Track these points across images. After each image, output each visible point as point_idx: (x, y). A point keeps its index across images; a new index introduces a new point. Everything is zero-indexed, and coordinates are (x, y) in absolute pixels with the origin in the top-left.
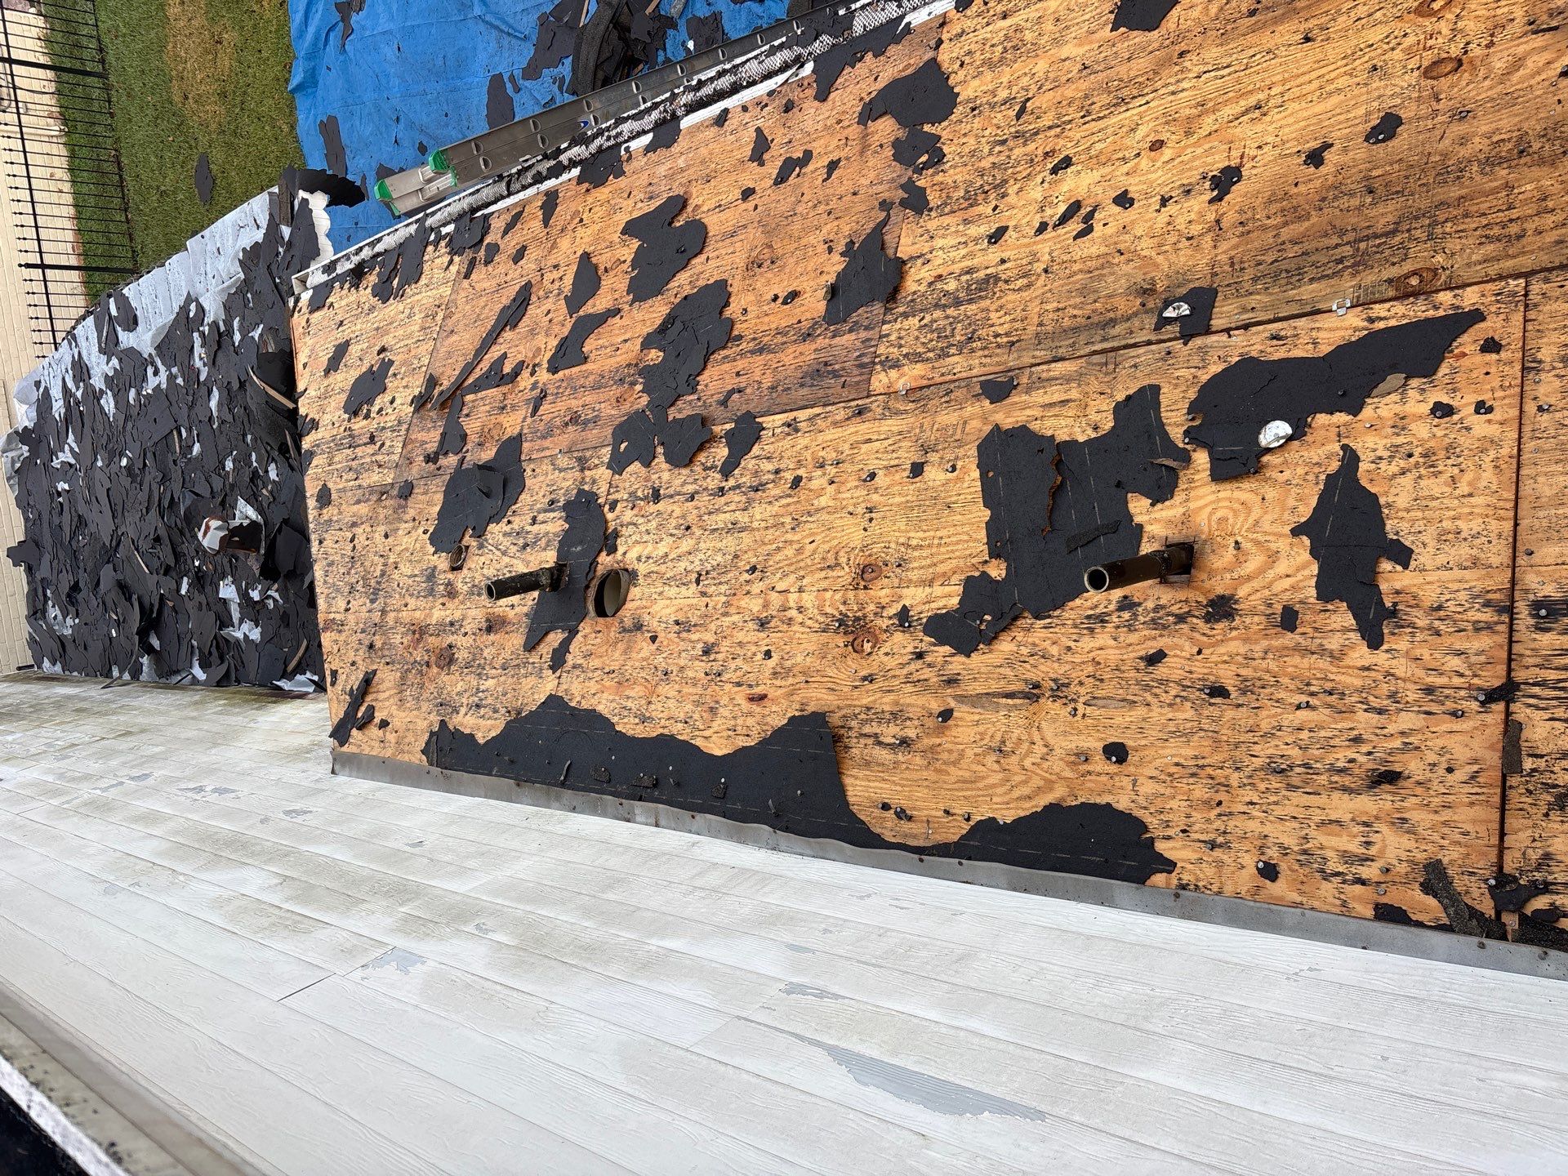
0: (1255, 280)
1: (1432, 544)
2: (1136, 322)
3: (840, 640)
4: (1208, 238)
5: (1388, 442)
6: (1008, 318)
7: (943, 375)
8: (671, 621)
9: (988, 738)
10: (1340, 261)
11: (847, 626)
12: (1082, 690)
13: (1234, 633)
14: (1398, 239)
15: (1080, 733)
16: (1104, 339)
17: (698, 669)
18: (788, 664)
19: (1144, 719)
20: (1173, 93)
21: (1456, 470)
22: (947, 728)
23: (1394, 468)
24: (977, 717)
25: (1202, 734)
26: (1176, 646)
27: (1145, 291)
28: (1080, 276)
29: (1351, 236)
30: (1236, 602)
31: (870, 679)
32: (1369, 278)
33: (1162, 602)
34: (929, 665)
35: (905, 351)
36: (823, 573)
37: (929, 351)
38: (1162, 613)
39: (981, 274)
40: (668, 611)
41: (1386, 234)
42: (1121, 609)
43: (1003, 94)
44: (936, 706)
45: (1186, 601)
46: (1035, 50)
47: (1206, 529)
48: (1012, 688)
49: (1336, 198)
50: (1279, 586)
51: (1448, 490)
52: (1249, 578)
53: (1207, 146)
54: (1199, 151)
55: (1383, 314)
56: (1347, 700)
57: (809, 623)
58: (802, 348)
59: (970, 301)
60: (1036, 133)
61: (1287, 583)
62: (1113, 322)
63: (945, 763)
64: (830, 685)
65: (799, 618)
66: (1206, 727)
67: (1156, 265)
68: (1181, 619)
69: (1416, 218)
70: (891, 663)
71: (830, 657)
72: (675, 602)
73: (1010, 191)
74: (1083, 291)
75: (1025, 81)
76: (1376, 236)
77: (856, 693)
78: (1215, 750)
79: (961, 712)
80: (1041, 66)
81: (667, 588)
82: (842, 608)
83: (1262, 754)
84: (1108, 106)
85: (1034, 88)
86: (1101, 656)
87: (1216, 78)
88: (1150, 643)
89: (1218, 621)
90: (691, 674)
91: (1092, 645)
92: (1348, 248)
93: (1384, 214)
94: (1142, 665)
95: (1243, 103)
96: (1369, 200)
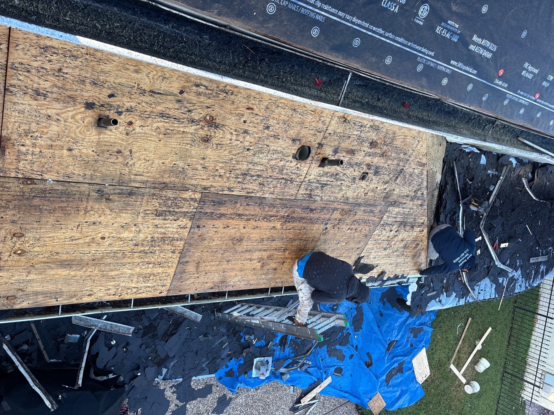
0: (75, 194)
1: (26, 111)
2: (112, 192)
3: (217, 121)
4: (88, 209)
5: (37, 141)
6: (153, 203)
7: (176, 192)
8: (281, 139)
9: (168, 82)
10: (50, 193)
11: (215, 125)
12: (135, 91)
13: (86, 98)
14: (33, 194)
15: (137, 79)
16: (122, 189)
17: (271, 122)
18: (237, 117)
19: (116, 79)
20: (97, 251)
21: (19, 129)
22: (182, 88)
23: (36, 134)
24: (171, 89)
25: (97, 71)
26: (105, 98)
27: (109, 200)
28: (129, 209)
29: (46, 198)
30: (85, 107)
31: (208, 107)
32: (41, 186)
33: (108, 112)
34: (186, 107)
35: (188, 202)
36: (222, 143)
37: (180, 200)
38: (109, 108)
39: (161, 218)
40: (282, 143)
41: (36, 197)
42: (122, 112)
43: (150, 266)
44: (185, 95)
45: (101, 110)
46: (139, 275)
47: (93, 129)
48: (158, 96)
49: (51, 210)
50: (72, 108)
51: (21, 125)
52: (81, 113)
53: (88, 234)
54: (90, 233)
55: (38, 176)
56: (52, 73)
57: (228, 129)
58: (225, 212)
59: (165, 211)
60: (140, 252)
61: (69, 109)
62: (119, 194)
63: (183, 77)
64: (223, 108)
65: (232, 131)
66: (96, 73)
67: (105, 206)
68: (102, 106)
69: (28, 199)
70: (200, 111)
71: (222, 117)
72: (279, 145)
73: (150, 238)
74: (128, 205)
75: (143, 267)
76: (39, 197)
77: (213, 104)
78: (93, 66)
79: (177, 92)
80: (138, 270)
81: (281, 150)
82: (216, 131)
83: (79, 62)
84: (117, 253)
85: (141, 264)
86: (129, 100)
87: (84, 251)
88: (113, 100)
89: (91, 103)
90: (275, 121)
91: (132, 104)
92: (47, 196)
93: (36, 202)
94: (116, 95)
95: (77, 242)
96: (41, 207)
